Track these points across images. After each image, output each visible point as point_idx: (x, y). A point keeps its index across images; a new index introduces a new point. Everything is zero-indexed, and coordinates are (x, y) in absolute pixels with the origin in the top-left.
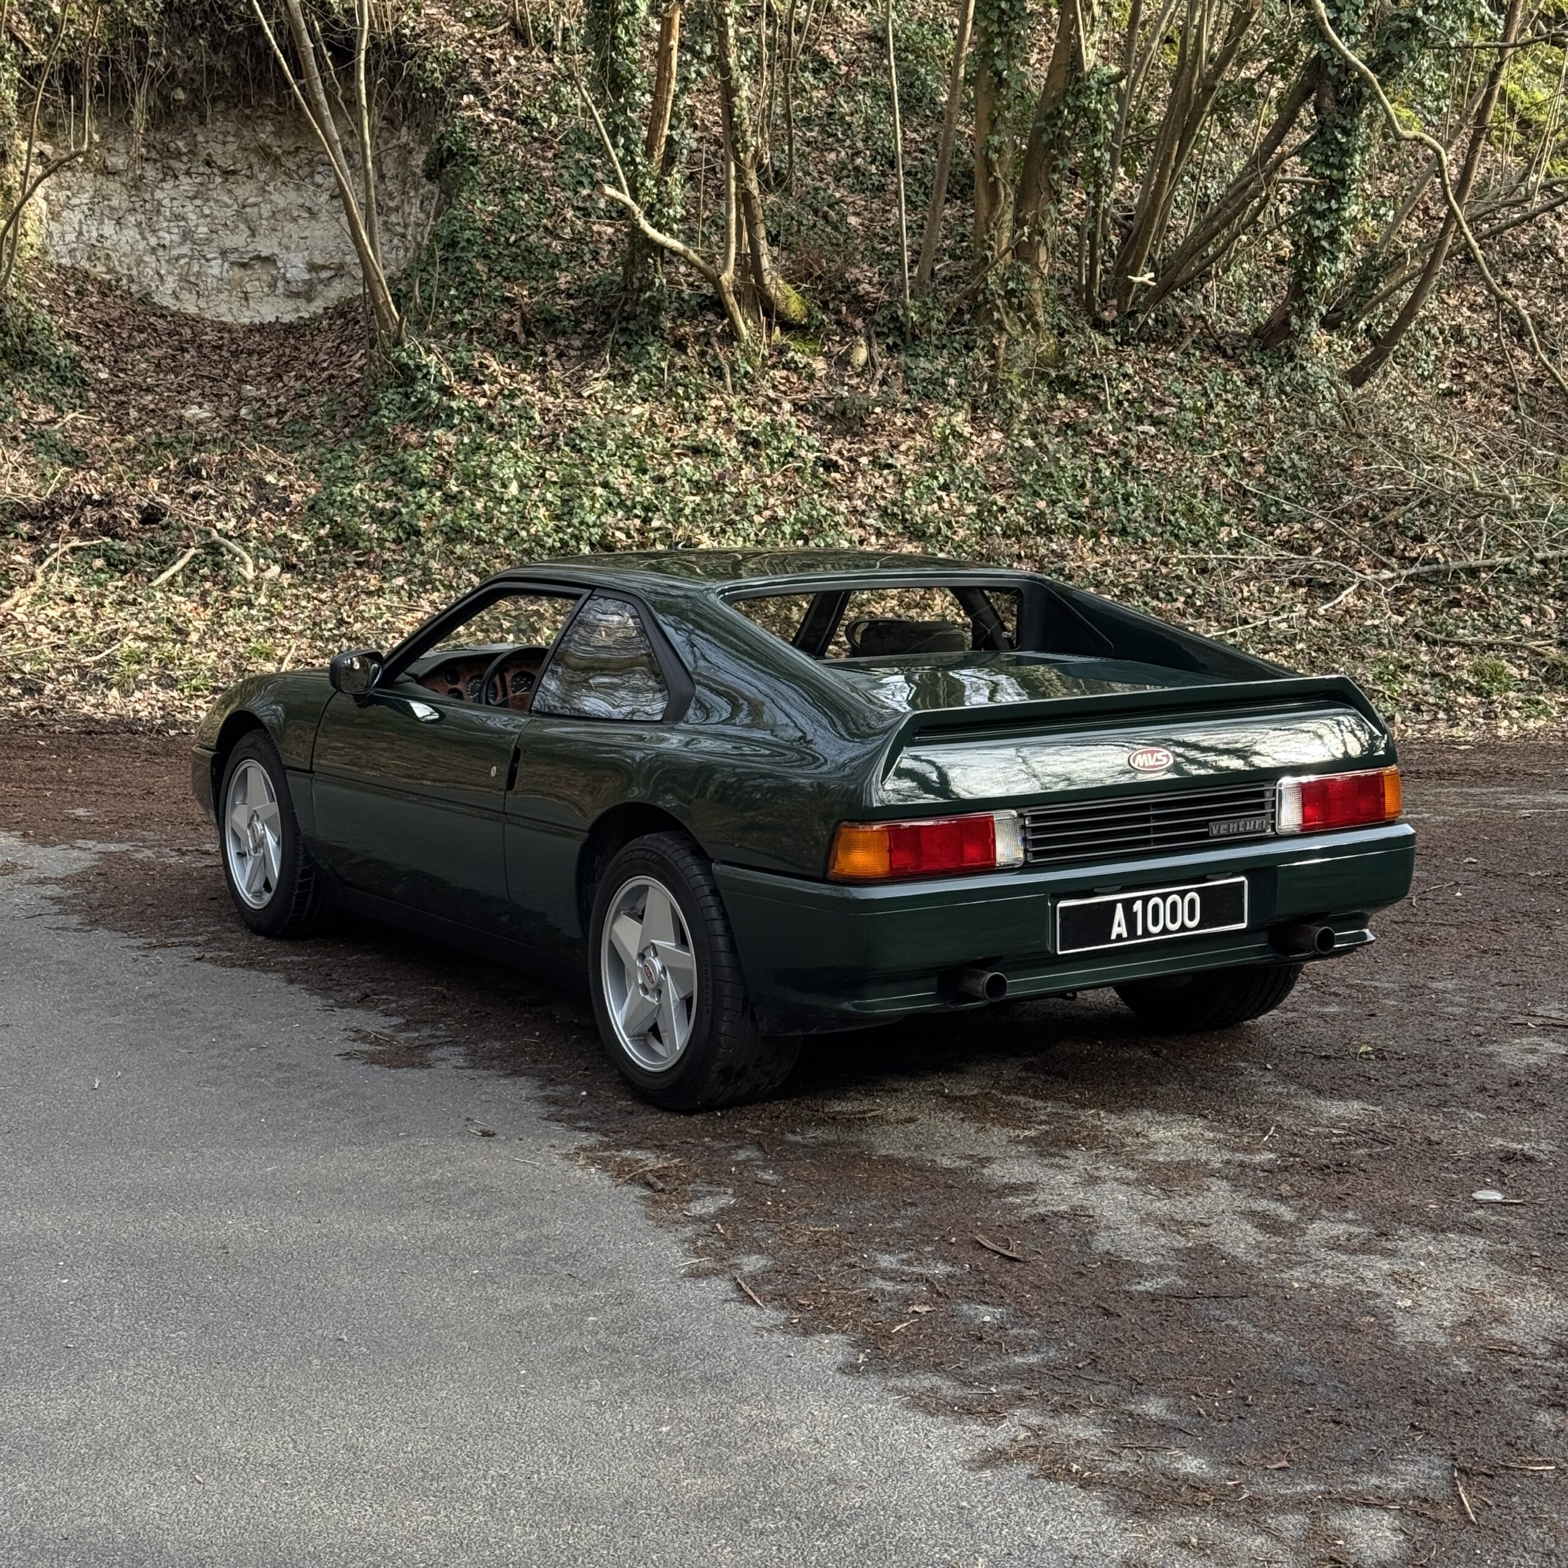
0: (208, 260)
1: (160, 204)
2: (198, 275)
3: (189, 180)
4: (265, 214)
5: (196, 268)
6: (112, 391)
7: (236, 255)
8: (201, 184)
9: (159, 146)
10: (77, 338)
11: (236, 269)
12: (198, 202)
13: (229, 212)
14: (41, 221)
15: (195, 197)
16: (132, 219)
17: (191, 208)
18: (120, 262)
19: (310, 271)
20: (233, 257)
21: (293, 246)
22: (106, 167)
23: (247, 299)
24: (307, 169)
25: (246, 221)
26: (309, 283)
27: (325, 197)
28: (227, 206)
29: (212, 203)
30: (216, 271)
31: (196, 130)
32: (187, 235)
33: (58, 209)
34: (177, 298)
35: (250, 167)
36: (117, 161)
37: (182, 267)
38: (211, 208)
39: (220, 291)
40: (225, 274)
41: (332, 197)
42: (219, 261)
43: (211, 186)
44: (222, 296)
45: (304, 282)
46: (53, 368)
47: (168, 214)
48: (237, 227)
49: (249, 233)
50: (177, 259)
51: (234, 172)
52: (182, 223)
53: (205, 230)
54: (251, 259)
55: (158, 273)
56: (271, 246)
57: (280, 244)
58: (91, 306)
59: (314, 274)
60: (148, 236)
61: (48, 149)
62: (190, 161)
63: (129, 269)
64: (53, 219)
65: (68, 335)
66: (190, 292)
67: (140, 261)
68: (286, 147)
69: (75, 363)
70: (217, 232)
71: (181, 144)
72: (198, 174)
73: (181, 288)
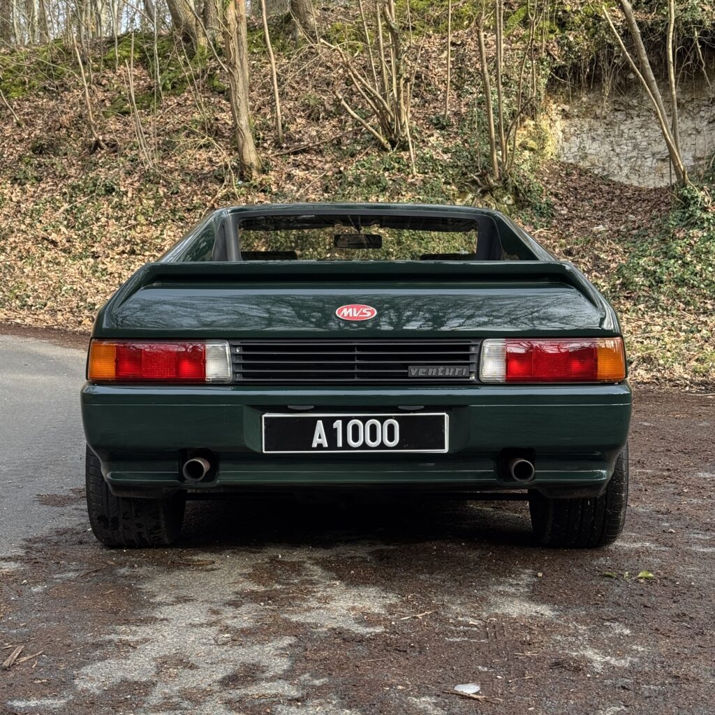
0: (646, 159)
1: (623, 132)
2: (640, 166)
3: (638, 119)
5: (639, 163)
6: (566, 220)
7: (660, 155)
8: (645, 121)
9: (624, 104)
10: (556, 195)
11: (660, 162)
12: (643, 130)
13: (658, 134)
14: (558, 142)
15: (641, 128)
16: (608, 140)
17: (639, 133)
18: (598, 161)
19: (694, 161)
20: (658, 156)
21: (687, 149)
22: (596, 115)
23: (662, 177)
24: (698, 109)
27: (706, 123)
28: (657, 131)
29: (649, 130)
30: (649, 164)
32: (635, 147)
33: (569, 136)
34: (628, 178)
37: (632, 162)
38: (649, 132)
39: (650, 174)
40: (654, 165)
41: (710, 123)
42: (651, 159)
43: (650, 122)
44: (651, 176)
45: (692, 166)
46: (538, 208)
47: (626, 136)
48: (661, 141)
50: (630, 158)
52: (634, 141)
53: (645, 143)
54: (667, 157)
55: (619, 166)
58: (571, 180)
60: (615, 147)
61: (567, 107)
62: (640, 110)
63: (603, 164)
64: (566, 141)
65: (552, 193)
66: (635, 175)
67: (610, 160)
68: (686, 99)
69: (549, 205)
70: (651, 144)
71: (634, 101)
72: (644, 116)
73: (631, 173)
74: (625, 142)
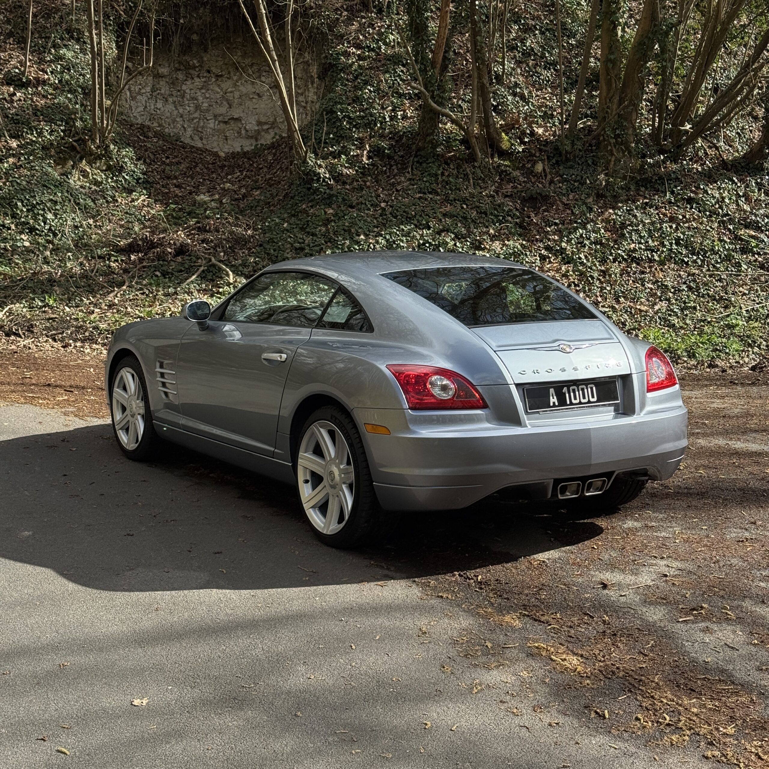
0: (207, 120)
1: (185, 92)
2: (203, 127)
3: (199, 80)
4: (236, 97)
5: (202, 124)
6: (161, 187)
7: (221, 117)
8: (205, 82)
9: (184, 63)
11: (221, 124)
12: (203, 91)
13: (218, 96)
14: (126, 100)
15: (202, 89)
16: (171, 100)
17: (199, 94)
18: (165, 121)
19: (258, 125)
20: (220, 119)
21: (250, 113)
22: (158, 74)
23: (227, 140)
24: (257, 74)
25: (227, 100)
26: (258, 132)
27: (266, 88)
28: (218, 93)
29: (210, 91)
30: (212, 125)
31: (203, 54)
32: (198, 107)
33: (135, 95)
34: (192, 139)
35: (229, 73)
36: (164, 71)
37: (195, 123)
38: (209, 94)
39: (213, 136)
40: (216, 127)
41: (271, 88)
42: (213, 121)
43: (210, 83)
44: (214, 138)
45: (255, 131)
47: (188, 97)
48: (222, 103)
49: (227, 106)
50: (193, 120)
51: (221, 76)
52: (196, 102)
53: (207, 105)
54: (229, 119)
55: (183, 127)
56: (239, 113)
57: (243, 112)
59: (260, 127)
60: (179, 108)
61: (130, 65)
62: (200, 70)
63: (169, 125)
64: (132, 100)
66: (199, 136)
67: (174, 121)
68: (247, 63)
70: (212, 106)
71: (195, 62)
72: (203, 77)
73: (195, 134)
74: (187, 102)
